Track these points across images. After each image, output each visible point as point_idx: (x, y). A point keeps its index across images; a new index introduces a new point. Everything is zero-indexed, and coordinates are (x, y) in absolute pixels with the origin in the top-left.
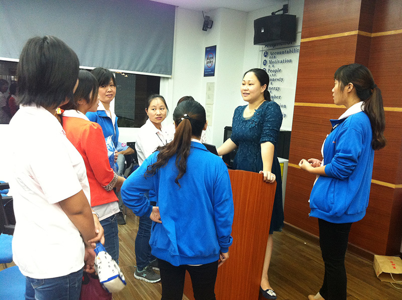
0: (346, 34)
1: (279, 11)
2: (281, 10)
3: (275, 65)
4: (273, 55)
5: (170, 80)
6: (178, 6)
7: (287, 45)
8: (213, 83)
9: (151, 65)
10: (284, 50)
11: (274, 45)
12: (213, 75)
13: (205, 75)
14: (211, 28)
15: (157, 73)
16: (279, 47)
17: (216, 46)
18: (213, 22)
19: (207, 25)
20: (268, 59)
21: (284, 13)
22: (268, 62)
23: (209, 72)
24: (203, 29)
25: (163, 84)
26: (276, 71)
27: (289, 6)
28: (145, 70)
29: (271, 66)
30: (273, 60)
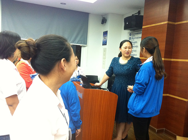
0: (162, 23)
1: (136, 14)
2: (137, 13)
3: (134, 39)
4: (134, 35)
5: (86, 47)
6: (90, 13)
7: (140, 30)
8: (106, 48)
9: (77, 40)
10: (138, 32)
11: (134, 30)
12: (106, 45)
13: (103, 45)
14: (106, 23)
15: (79, 44)
16: (136, 31)
17: (107, 31)
18: (106, 20)
19: (104, 21)
20: (131, 37)
21: (138, 14)
22: (131, 38)
23: (105, 43)
24: (102, 24)
25: (82, 49)
26: (134, 42)
27: (141, 11)
28: (74, 42)
29: (133, 40)
30: (134, 37)
